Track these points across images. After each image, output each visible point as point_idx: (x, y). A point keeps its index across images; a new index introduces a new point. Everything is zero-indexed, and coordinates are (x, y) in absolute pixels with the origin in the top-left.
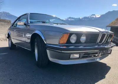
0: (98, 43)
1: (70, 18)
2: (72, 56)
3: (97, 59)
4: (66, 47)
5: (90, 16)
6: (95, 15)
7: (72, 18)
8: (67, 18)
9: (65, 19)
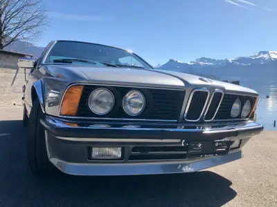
0: (183, 119)
1: (203, 59)
2: (96, 152)
3: (183, 165)
4: (79, 125)
5: (255, 56)
6: (267, 53)
7: (209, 60)
8: (197, 60)
9: (191, 62)
